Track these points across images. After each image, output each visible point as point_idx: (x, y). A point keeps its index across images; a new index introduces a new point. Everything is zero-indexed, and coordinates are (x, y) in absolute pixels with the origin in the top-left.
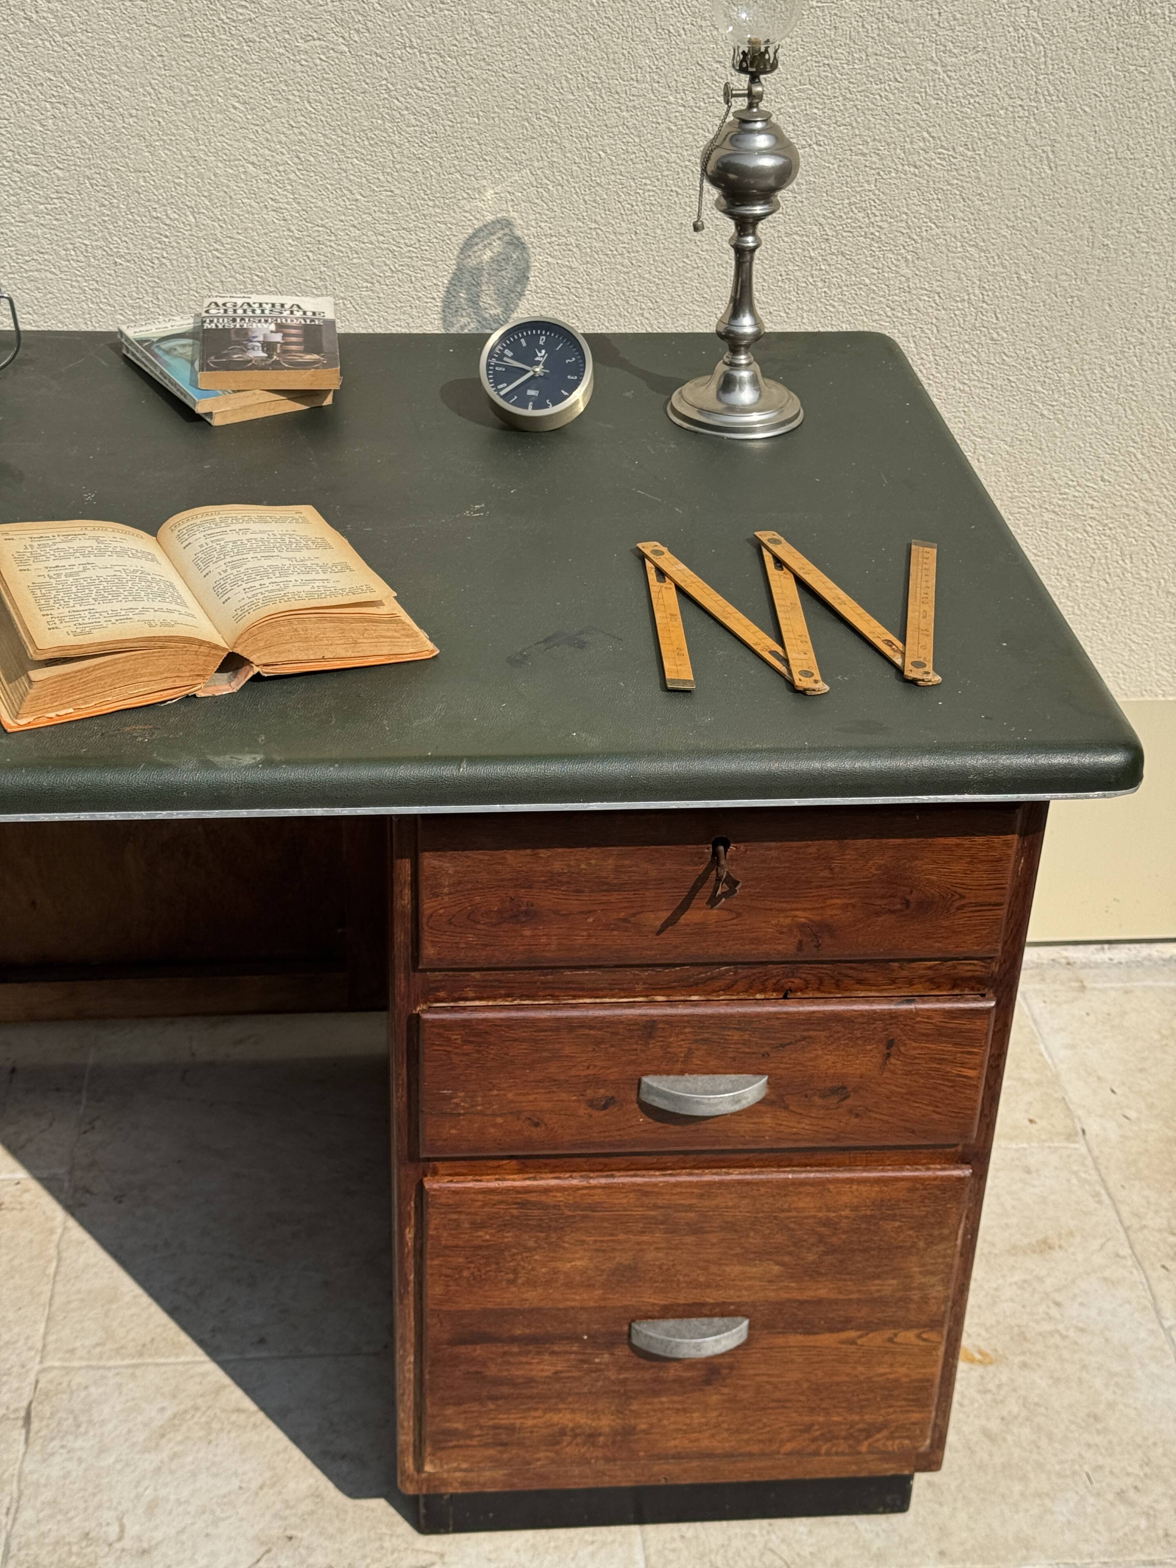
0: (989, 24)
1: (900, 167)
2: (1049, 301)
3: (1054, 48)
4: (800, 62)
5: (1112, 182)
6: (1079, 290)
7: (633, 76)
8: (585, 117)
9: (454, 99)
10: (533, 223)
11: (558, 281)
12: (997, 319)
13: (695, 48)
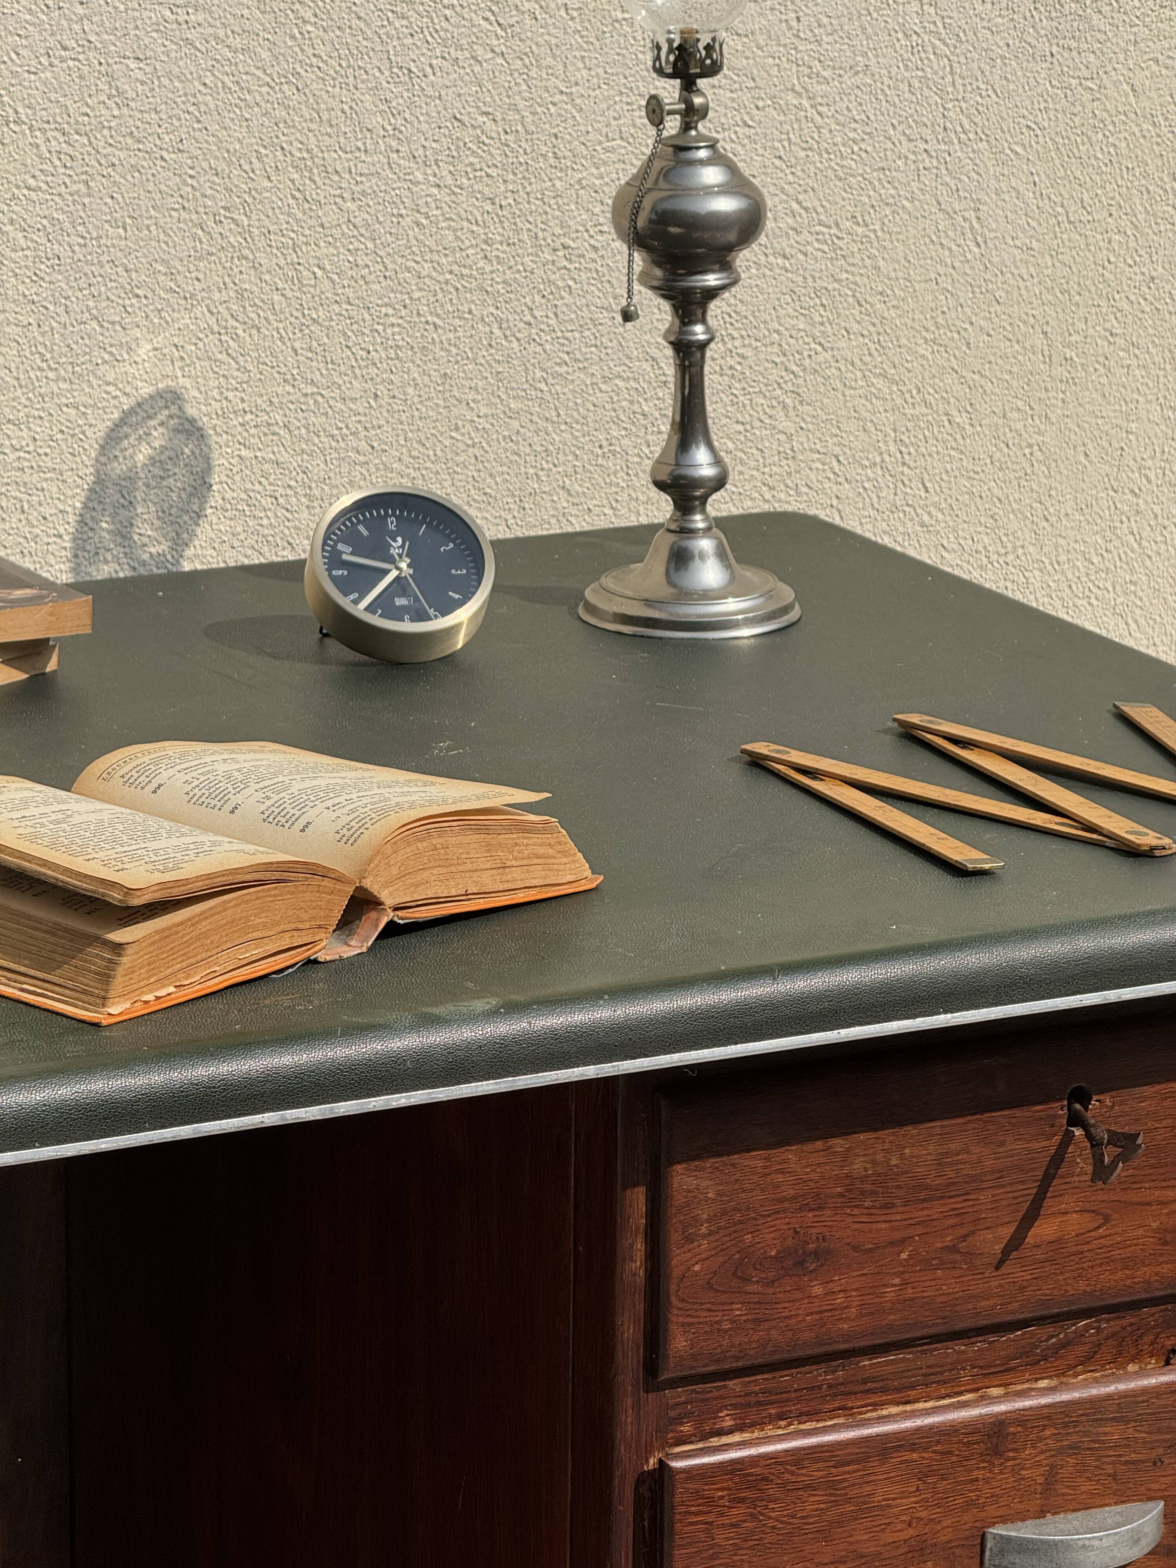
0: (870, 30)
1: (763, 258)
2: (997, 455)
3: (963, 61)
4: (604, 106)
5: (1067, 259)
6: (1039, 433)
7: (360, 144)
8: (289, 215)
9: (86, 201)
10: (215, 393)
11: (258, 487)
12: (927, 490)
13: (449, 95)
